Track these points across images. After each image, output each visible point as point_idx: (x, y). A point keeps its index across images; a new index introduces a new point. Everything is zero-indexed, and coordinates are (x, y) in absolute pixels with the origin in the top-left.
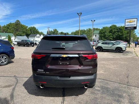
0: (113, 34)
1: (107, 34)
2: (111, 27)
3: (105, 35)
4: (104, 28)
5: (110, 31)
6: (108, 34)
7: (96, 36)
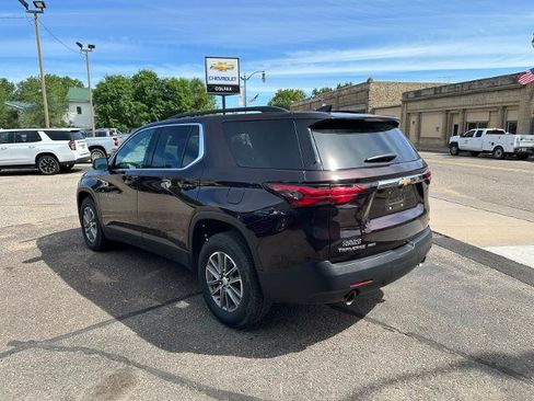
0: (150, 106)
1: (127, 103)
2: (136, 79)
3: (121, 109)
4: (110, 79)
5: (137, 92)
6: (130, 106)
7: (79, 110)
